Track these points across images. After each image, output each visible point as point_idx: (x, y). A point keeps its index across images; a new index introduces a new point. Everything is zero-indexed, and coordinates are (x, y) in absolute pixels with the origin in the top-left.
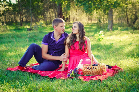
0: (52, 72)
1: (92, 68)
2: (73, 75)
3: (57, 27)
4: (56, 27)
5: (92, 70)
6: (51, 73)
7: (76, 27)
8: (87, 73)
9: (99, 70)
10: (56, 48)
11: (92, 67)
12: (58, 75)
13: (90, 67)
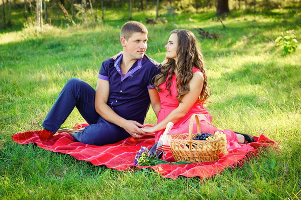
0: (104, 150)
1: (190, 145)
2: (144, 161)
3: (127, 40)
4: (126, 42)
5: (192, 150)
6: (102, 153)
7: (172, 44)
8: (181, 155)
9: (208, 150)
10: (121, 91)
11: (190, 143)
12: (115, 157)
13: (186, 141)
